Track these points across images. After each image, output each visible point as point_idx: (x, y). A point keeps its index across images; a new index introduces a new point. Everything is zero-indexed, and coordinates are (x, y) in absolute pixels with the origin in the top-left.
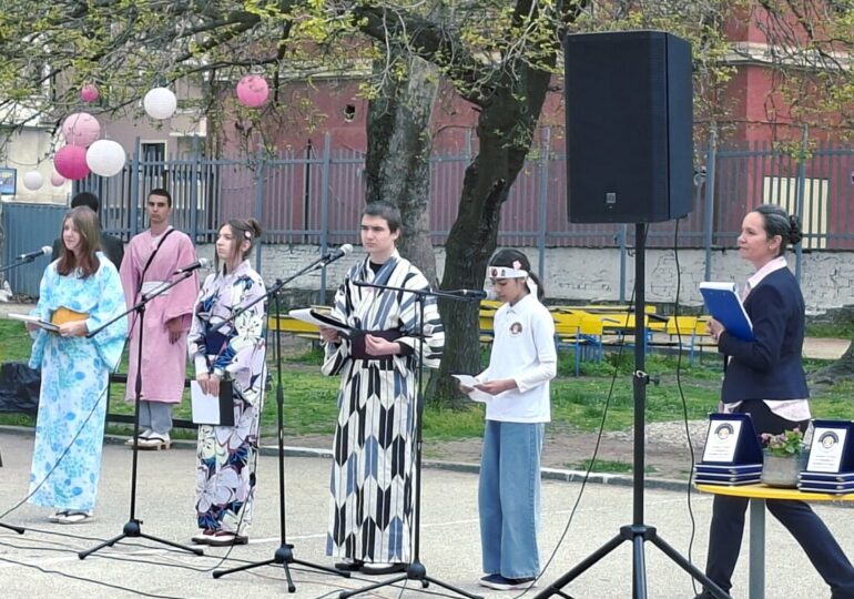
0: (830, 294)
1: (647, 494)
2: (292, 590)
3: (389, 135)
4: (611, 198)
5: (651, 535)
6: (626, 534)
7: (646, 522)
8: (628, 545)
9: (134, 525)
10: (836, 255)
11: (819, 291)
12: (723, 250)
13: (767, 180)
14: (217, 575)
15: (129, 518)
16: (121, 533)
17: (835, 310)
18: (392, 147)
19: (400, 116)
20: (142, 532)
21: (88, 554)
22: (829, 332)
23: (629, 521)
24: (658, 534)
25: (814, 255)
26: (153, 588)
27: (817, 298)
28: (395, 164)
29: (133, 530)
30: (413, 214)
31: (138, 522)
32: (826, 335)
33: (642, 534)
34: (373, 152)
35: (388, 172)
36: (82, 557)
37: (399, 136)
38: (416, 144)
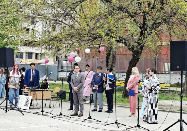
0: (175, 80)
1: (183, 114)
2: (119, 128)
3: (109, 56)
4: (178, 67)
5: (183, 121)
6: (179, 121)
7: (182, 119)
8: (179, 122)
9: (90, 117)
10: (176, 75)
11: (173, 80)
12: (158, 74)
13: (164, 63)
14: (105, 125)
15: (89, 116)
16: (88, 118)
17: (176, 83)
18: (110, 57)
19: (111, 53)
20: (91, 118)
21: (83, 121)
22: (175, 86)
23: (180, 119)
24: (184, 121)
25: (173, 75)
26: (96, 127)
27: (173, 81)
28: (110, 60)
29: (90, 118)
30: (113, 68)
31: (90, 116)
32: (174, 87)
33: (182, 121)
34: (107, 58)
35: (109, 61)
36: (82, 122)
37: (111, 56)
38: (114, 57)
